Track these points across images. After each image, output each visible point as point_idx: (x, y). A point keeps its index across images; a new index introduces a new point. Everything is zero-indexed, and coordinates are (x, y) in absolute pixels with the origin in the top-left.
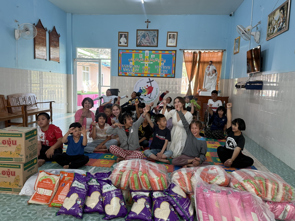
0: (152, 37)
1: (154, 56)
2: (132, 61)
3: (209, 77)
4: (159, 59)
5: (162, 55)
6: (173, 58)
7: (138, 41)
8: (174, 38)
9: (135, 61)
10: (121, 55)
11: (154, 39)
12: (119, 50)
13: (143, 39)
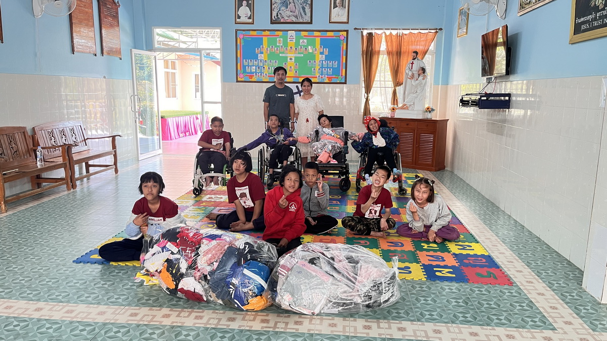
0: (301, 4)
1: (305, 41)
2: (262, 53)
3: (412, 82)
4: (314, 46)
5: (321, 39)
6: (342, 46)
7: (274, 14)
8: (342, 6)
9: (268, 52)
10: (240, 41)
11: (304, 9)
12: (236, 31)
13: (283, 8)
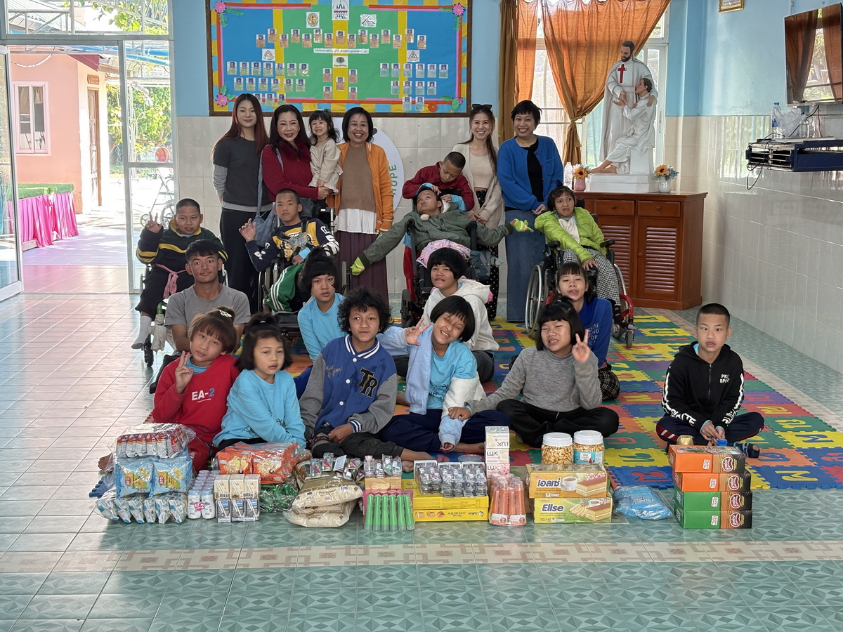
1: (374, 18)
2: (272, 46)
3: (623, 110)
4: (395, 31)
5: (409, 13)
6: (458, 29)
9: (287, 43)
10: (218, 19)
